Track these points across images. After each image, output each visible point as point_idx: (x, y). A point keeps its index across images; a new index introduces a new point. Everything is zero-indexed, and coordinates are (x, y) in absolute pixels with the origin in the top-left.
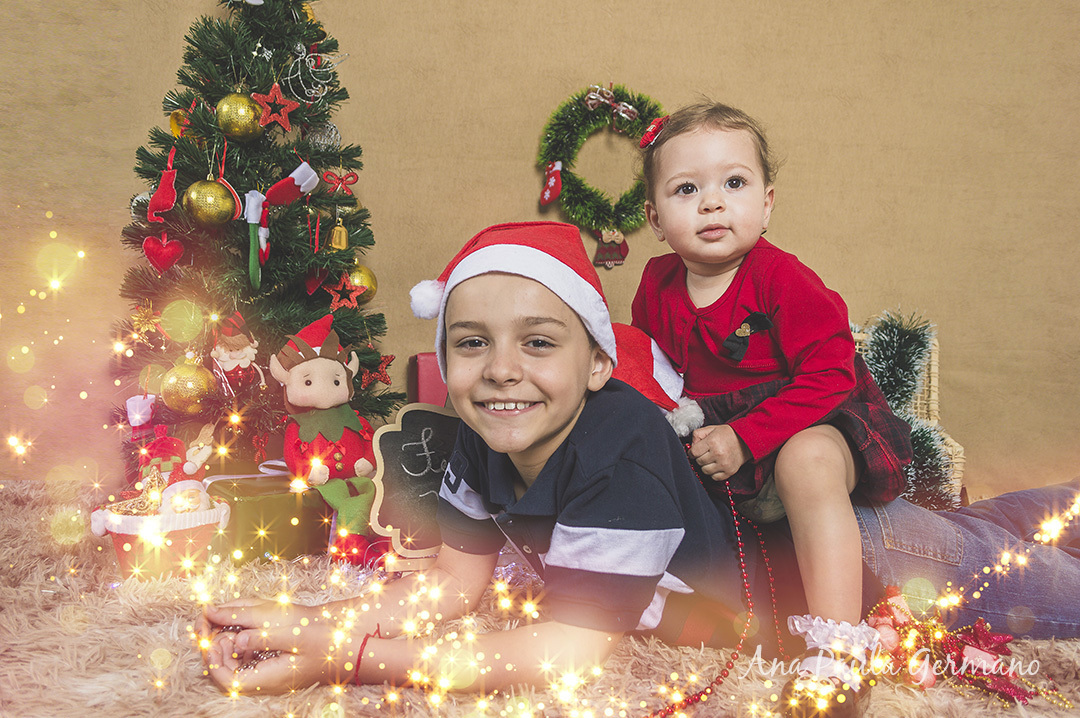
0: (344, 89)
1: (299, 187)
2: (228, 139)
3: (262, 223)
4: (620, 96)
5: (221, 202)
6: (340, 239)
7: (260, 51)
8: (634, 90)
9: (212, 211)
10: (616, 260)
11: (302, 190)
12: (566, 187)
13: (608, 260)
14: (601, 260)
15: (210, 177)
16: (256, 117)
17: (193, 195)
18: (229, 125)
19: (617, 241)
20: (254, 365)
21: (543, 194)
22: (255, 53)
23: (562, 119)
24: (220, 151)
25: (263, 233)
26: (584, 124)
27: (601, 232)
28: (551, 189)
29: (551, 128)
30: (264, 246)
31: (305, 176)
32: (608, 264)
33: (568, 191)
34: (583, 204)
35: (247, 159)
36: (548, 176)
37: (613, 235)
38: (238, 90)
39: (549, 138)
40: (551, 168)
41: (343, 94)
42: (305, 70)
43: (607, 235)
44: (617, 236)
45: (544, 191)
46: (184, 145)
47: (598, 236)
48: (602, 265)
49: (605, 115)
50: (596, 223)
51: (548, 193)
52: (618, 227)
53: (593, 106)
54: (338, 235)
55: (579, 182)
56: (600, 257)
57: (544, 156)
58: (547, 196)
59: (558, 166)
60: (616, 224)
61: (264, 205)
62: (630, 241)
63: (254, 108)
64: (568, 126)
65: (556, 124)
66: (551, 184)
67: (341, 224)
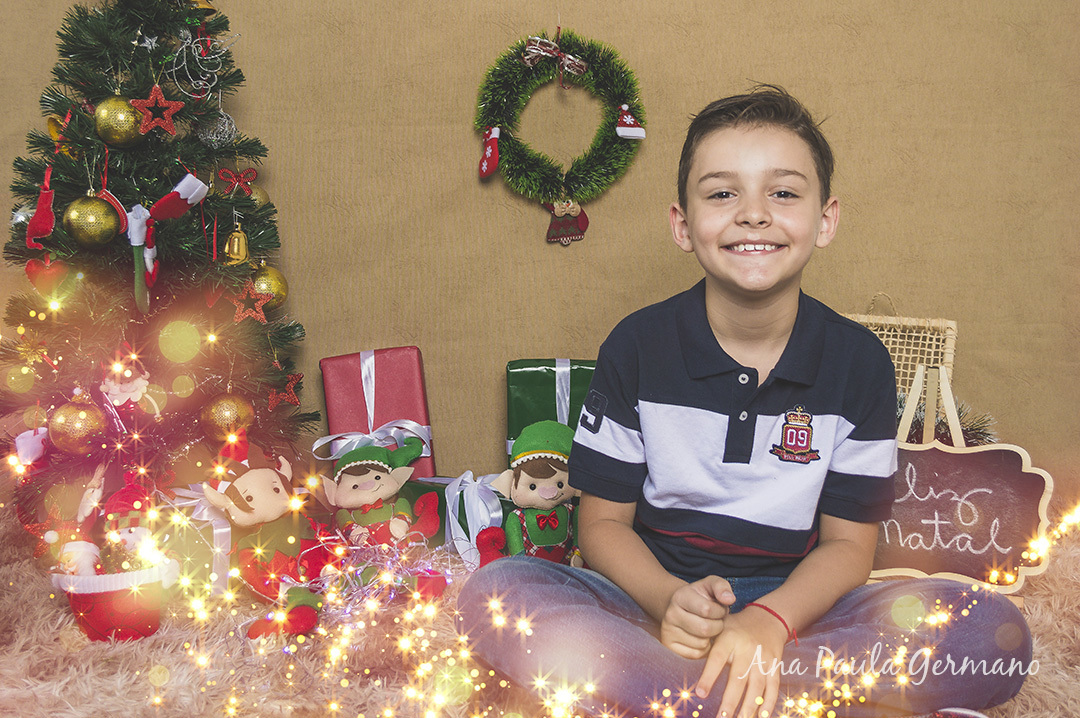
0: (239, 71)
1: (186, 199)
2: (110, 146)
3: (148, 243)
4: (568, 44)
5: (104, 221)
6: (237, 247)
7: (141, 40)
8: (586, 34)
9: (94, 230)
10: (572, 235)
11: (189, 202)
12: (506, 157)
13: (563, 236)
14: (554, 237)
15: (90, 193)
16: (137, 122)
17: (73, 215)
18: (109, 131)
19: (573, 214)
20: (147, 396)
21: (481, 166)
22: (135, 43)
23: (500, 75)
24: (101, 161)
25: (149, 255)
26: (524, 81)
27: (552, 205)
28: (488, 160)
29: (487, 88)
30: (150, 267)
31: (190, 187)
32: (564, 240)
33: (509, 162)
34: (527, 176)
35: (132, 162)
36: (486, 145)
37: (565, 207)
38: (117, 92)
39: (487, 99)
40: (488, 136)
41: (238, 77)
42: (191, 59)
43: (560, 207)
44: (572, 207)
45: (481, 162)
46: (60, 164)
47: (549, 208)
48: (559, 241)
49: (549, 69)
50: (544, 195)
51: (485, 164)
52: (572, 198)
53: (532, 60)
54: (236, 243)
55: (522, 150)
56: (554, 232)
57: (480, 121)
58: (484, 168)
59: (496, 133)
60: (570, 194)
61: (148, 222)
62: (589, 212)
63: (134, 113)
64: (506, 85)
65: (492, 83)
66: (488, 154)
67: (239, 228)
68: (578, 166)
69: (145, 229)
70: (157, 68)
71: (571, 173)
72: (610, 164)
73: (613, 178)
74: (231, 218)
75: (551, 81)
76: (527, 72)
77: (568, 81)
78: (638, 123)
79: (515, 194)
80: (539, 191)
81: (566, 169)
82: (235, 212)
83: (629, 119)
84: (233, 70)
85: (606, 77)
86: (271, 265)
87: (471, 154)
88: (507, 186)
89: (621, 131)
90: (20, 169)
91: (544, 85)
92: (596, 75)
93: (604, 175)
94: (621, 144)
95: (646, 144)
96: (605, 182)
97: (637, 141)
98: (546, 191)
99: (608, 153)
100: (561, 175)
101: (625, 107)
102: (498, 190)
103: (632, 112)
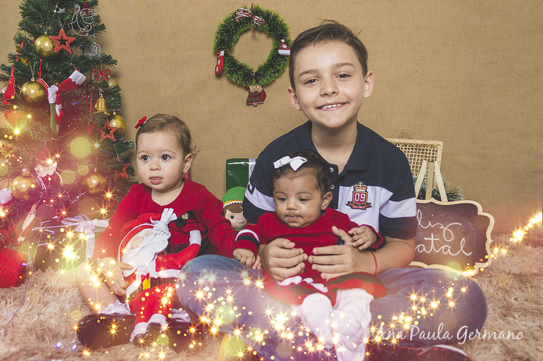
0: (103, 24)
1: (75, 82)
2: (42, 58)
3: (57, 102)
4: (256, 12)
5: (38, 92)
6: (101, 105)
7: (58, 10)
8: (265, 7)
9: (33, 97)
10: (258, 101)
11: (76, 84)
12: (227, 65)
13: (254, 102)
14: (250, 102)
15: (33, 80)
16: (54, 47)
18: (41, 51)
19: (258, 91)
20: (57, 173)
22: (55, 11)
23: (224, 27)
24: (38, 65)
25: (58, 108)
26: (236, 29)
27: (249, 87)
28: (219, 66)
29: (219, 32)
30: (58, 113)
31: (77, 76)
32: (254, 103)
33: (228, 67)
34: (237, 74)
35: (54, 67)
36: (218, 59)
37: (255, 88)
38: (46, 33)
39: (218, 38)
40: (219, 55)
41: (103, 27)
42: (80, 18)
43: (253, 88)
44: (259, 88)
45: (216, 67)
46: (18, 65)
47: (248, 89)
48: (251, 104)
49: (247, 23)
50: (245, 83)
52: (258, 84)
53: (239, 19)
54: (100, 103)
55: (235, 61)
56: (250, 100)
57: (215, 48)
58: (217, 70)
59: (222, 53)
60: (257, 82)
61: (57, 93)
62: (267, 90)
63: (53, 43)
64: (227, 31)
65: (221, 30)
66: (219, 63)
67: (102, 97)
68: (260, 69)
69: (56, 96)
70: (63, 22)
71: (257, 72)
72: (276, 68)
73: (277, 75)
74: (98, 92)
75: (249, 30)
76: (237, 25)
77: (256, 29)
79: (232, 82)
80: (243, 81)
81: (255, 70)
82: (100, 89)
83: (284, 46)
84: (101, 24)
85: (274, 27)
86: (118, 114)
87: (212, 64)
88: (228, 79)
89: (281, 52)
90: (3, 69)
91: (245, 31)
92: (269, 26)
93: (273, 73)
94: (281, 58)
96: (273, 76)
98: (245, 81)
99: (274, 62)
100: (253, 73)
101: (283, 41)
102: (224, 80)
103: (286, 43)
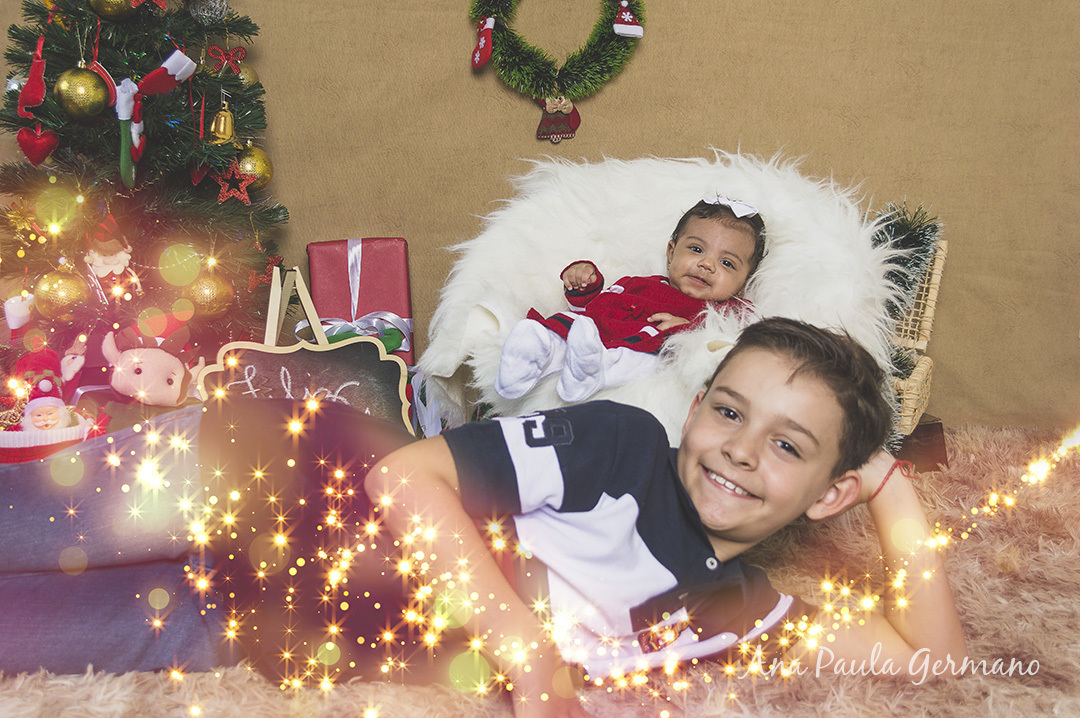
1: (174, 75)
3: (135, 118)
5: (93, 91)
6: (223, 128)
10: (563, 132)
11: (177, 78)
12: (499, 49)
13: (553, 133)
14: (544, 134)
15: (81, 64)
17: (64, 86)
19: (564, 111)
21: (474, 56)
25: (136, 129)
27: (544, 101)
28: (481, 51)
30: (137, 142)
31: (178, 63)
32: (554, 138)
33: (502, 54)
34: (520, 70)
36: (480, 35)
37: (559, 103)
40: (482, 26)
43: (553, 104)
44: (564, 104)
45: (475, 52)
46: (52, 34)
47: (542, 104)
48: (547, 139)
50: (536, 91)
51: (478, 55)
52: (564, 94)
54: (222, 124)
55: (517, 43)
56: (544, 129)
57: (475, 10)
58: (477, 59)
59: (490, 23)
60: (563, 91)
61: (136, 98)
62: (583, 110)
66: (482, 44)
67: (226, 108)
68: (572, 62)
69: (133, 103)
71: (565, 69)
72: (605, 62)
73: (607, 76)
74: (219, 97)
78: (637, 20)
79: (508, 88)
80: (532, 86)
81: (560, 64)
82: (223, 91)
83: (627, 17)
86: (257, 146)
87: (464, 44)
88: (499, 79)
89: (619, 29)
93: (598, 73)
94: (618, 41)
95: (643, 42)
96: (599, 80)
97: (634, 39)
98: (538, 87)
99: (603, 50)
100: (555, 71)
101: (624, 3)
102: (490, 82)
103: (631, 9)
